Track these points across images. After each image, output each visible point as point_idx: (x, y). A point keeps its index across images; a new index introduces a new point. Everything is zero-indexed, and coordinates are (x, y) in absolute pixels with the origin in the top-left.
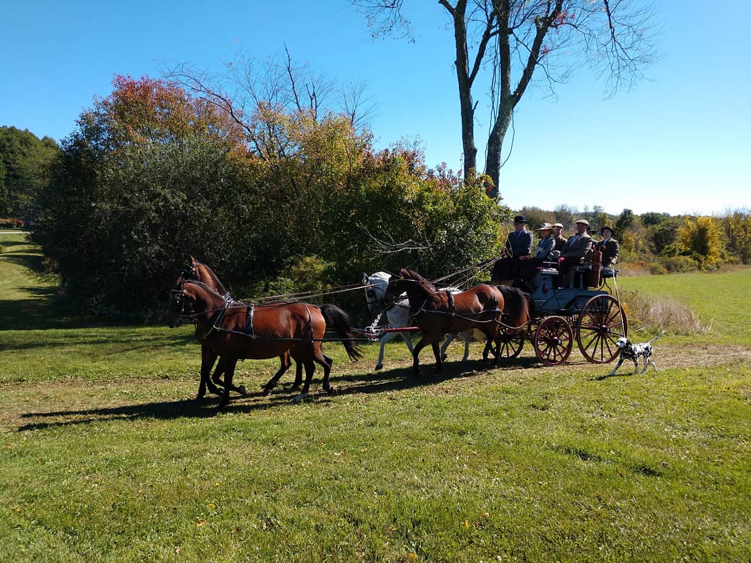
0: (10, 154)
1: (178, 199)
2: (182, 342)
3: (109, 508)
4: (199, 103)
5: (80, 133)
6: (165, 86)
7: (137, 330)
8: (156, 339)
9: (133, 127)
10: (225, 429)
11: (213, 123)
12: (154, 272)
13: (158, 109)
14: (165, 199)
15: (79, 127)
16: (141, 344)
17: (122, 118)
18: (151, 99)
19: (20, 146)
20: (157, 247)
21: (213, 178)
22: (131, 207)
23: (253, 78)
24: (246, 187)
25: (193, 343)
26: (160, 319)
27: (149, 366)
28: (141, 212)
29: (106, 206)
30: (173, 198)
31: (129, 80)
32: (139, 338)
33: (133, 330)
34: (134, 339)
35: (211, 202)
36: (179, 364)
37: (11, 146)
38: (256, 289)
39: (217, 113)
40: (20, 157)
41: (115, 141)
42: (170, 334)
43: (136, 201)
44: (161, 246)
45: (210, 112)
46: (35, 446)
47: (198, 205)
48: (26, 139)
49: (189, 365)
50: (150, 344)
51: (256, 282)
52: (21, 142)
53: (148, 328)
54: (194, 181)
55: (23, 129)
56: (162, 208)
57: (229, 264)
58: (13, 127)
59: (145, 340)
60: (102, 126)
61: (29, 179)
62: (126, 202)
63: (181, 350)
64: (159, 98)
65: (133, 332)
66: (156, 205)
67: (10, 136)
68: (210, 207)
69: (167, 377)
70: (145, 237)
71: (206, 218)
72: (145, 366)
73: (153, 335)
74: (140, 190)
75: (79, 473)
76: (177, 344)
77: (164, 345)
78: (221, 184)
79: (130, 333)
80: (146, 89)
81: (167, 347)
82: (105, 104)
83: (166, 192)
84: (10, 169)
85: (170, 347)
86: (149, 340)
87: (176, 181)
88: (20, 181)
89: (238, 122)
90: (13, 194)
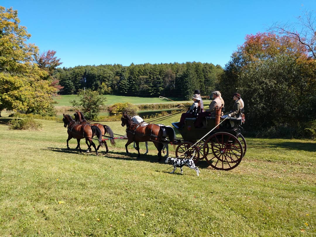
0: (206, 73)
1: (271, 83)
2: (275, 146)
3: (258, 211)
4: (283, 39)
5: (232, 61)
6: (267, 35)
7: (254, 139)
8: (262, 144)
9: (252, 55)
10: (304, 189)
11: (289, 46)
12: (260, 116)
13: (263, 45)
14: (266, 84)
15: (231, 59)
16: (257, 145)
17: (248, 52)
18: (260, 41)
19: (209, 70)
20: (262, 105)
21: (290, 72)
22: (251, 88)
23: (312, 21)
24: (306, 74)
25: (280, 147)
26: (263, 135)
27: (262, 155)
28: (255, 90)
29: (241, 89)
30: (270, 83)
31: (251, 36)
32: (255, 143)
33: (252, 139)
34: (253, 143)
35: (288, 83)
36: (275, 156)
37: (206, 70)
38: (313, 124)
39: (292, 41)
40: (209, 73)
41: (245, 62)
42: (269, 142)
43: (254, 86)
44: (264, 104)
45: (288, 42)
46: (222, 180)
47: (282, 85)
48: (211, 67)
49: (279, 157)
50: (260, 146)
51: (313, 120)
52: (209, 68)
53: (258, 139)
54: (280, 74)
55: (210, 63)
56: (265, 88)
57: (297, 111)
58: (207, 63)
59: (258, 144)
60: (240, 57)
61: (212, 81)
62: (249, 86)
63: (275, 150)
64: (264, 41)
65: (252, 140)
66: (262, 86)
67: (206, 66)
68: (288, 86)
69: (270, 161)
70: (257, 101)
71: (286, 90)
72: (260, 155)
73: (261, 142)
74: (255, 81)
75: (242, 194)
76: (273, 147)
77: (266, 147)
78: (294, 74)
79: (251, 140)
80: (258, 38)
81: (268, 148)
82: (242, 47)
83: (267, 81)
84: (206, 78)
85: (270, 148)
86: (259, 144)
87: (271, 75)
88: (209, 82)
89: (303, 43)
90: (206, 87)
